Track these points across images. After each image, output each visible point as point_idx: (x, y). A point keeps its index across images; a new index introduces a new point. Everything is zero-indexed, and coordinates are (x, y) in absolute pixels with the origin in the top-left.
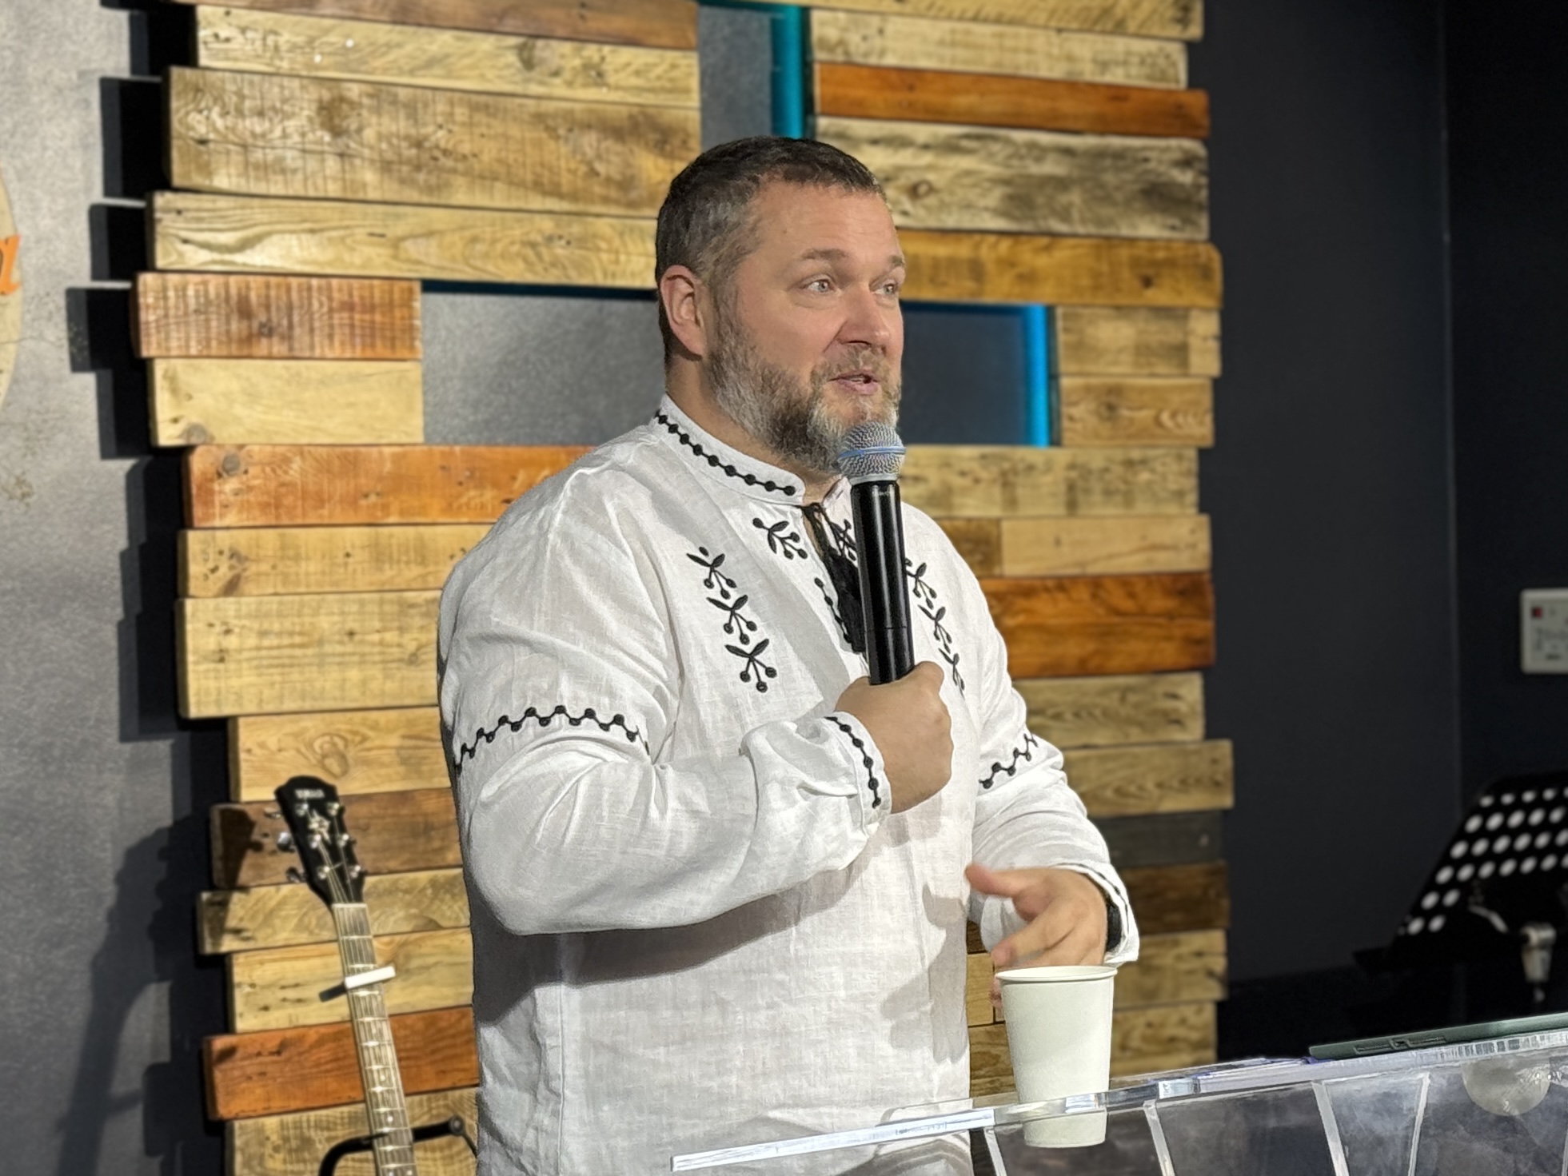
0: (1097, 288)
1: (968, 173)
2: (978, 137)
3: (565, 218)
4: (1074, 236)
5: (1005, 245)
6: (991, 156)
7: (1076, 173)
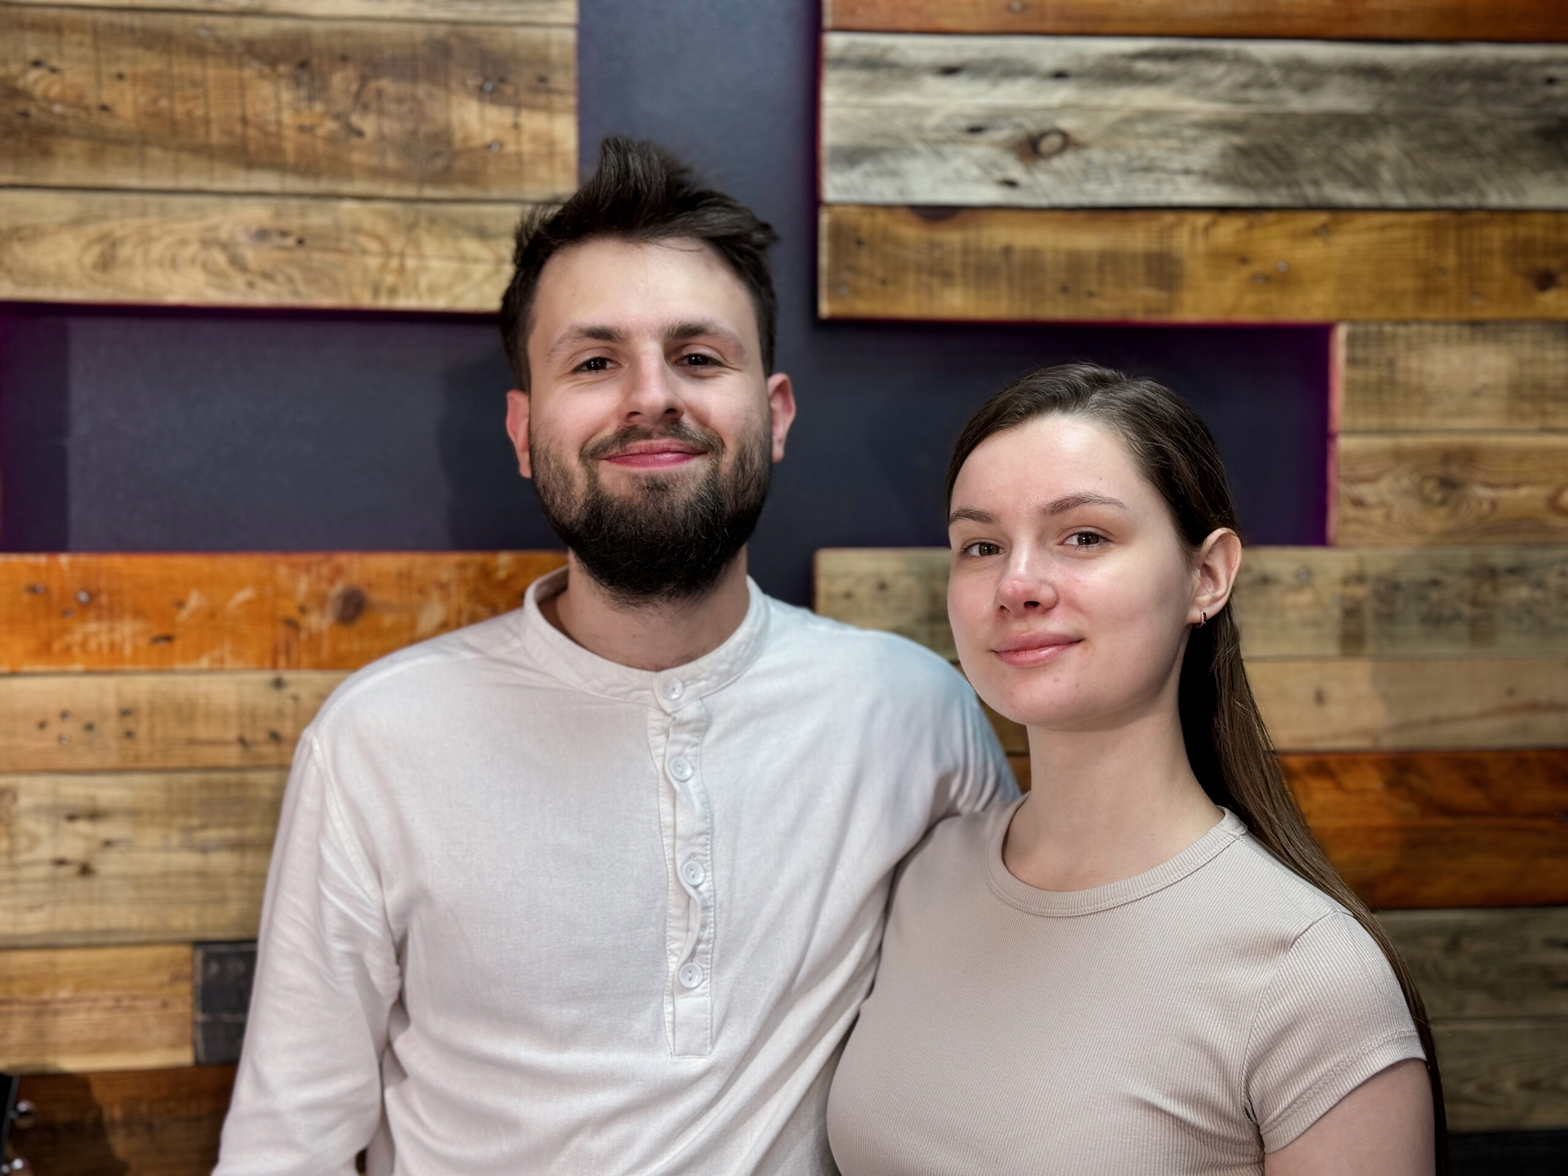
0: (1427, 293)
1: (1149, 115)
2: (1172, 56)
3: (294, 203)
4: (1383, 209)
5: (1227, 231)
6: (1201, 86)
7: (1389, 108)
